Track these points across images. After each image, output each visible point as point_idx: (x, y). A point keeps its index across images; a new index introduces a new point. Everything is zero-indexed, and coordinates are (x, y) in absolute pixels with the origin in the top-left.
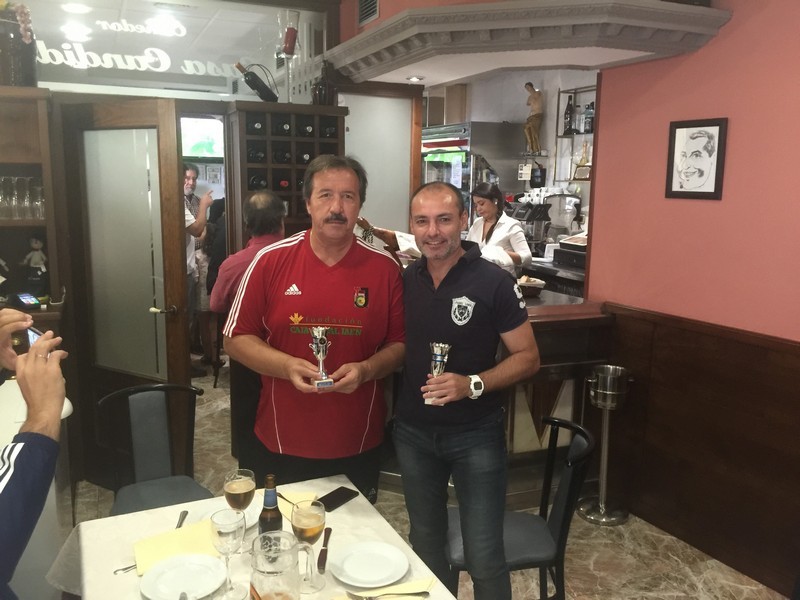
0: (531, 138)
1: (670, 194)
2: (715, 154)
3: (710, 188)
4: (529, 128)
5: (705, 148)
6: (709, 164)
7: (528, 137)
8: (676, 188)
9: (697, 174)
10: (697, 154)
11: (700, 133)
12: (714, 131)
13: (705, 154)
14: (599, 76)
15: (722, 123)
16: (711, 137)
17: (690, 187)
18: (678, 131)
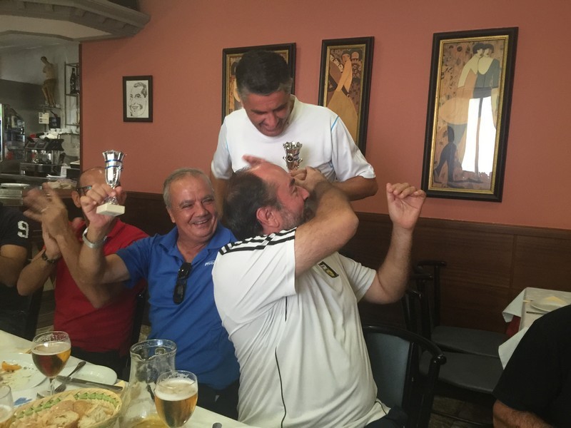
0: (47, 95)
1: (126, 120)
2: (147, 96)
3: (146, 116)
4: (46, 88)
5: (142, 92)
6: (145, 101)
7: (45, 94)
8: (129, 116)
9: (139, 108)
10: (138, 96)
11: (139, 83)
13: (142, 96)
14: (80, 46)
15: (150, 78)
16: (144, 86)
17: (136, 115)
18: (128, 82)
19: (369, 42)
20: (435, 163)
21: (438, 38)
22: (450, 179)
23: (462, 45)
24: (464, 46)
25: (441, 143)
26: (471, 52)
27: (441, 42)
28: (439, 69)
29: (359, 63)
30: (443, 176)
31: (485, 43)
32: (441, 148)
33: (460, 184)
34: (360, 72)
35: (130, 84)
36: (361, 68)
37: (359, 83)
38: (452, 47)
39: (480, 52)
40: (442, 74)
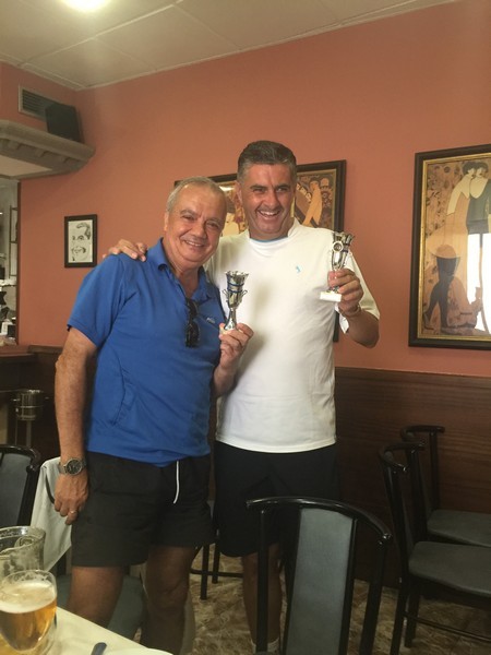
1: (68, 265)
2: (91, 237)
3: (90, 259)
5: (86, 234)
6: (88, 243)
8: (70, 261)
9: (82, 251)
10: (81, 238)
11: (82, 224)
12: (90, 222)
13: (86, 237)
14: (19, 185)
15: (94, 218)
16: (88, 227)
17: (78, 260)
18: (70, 223)
19: (341, 167)
20: (424, 305)
21: (420, 158)
22: (444, 323)
23: (449, 165)
24: (452, 166)
25: (431, 281)
26: (461, 172)
27: (425, 162)
28: (423, 194)
29: (329, 190)
30: (435, 320)
31: (477, 161)
32: (430, 287)
33: (456, 330)
34: (331, 201)
35: (72, 225)
36: (332, 197)
37: (331, 214)
38: (438, 167)
39: (471, 171)
40: (428, 199)
